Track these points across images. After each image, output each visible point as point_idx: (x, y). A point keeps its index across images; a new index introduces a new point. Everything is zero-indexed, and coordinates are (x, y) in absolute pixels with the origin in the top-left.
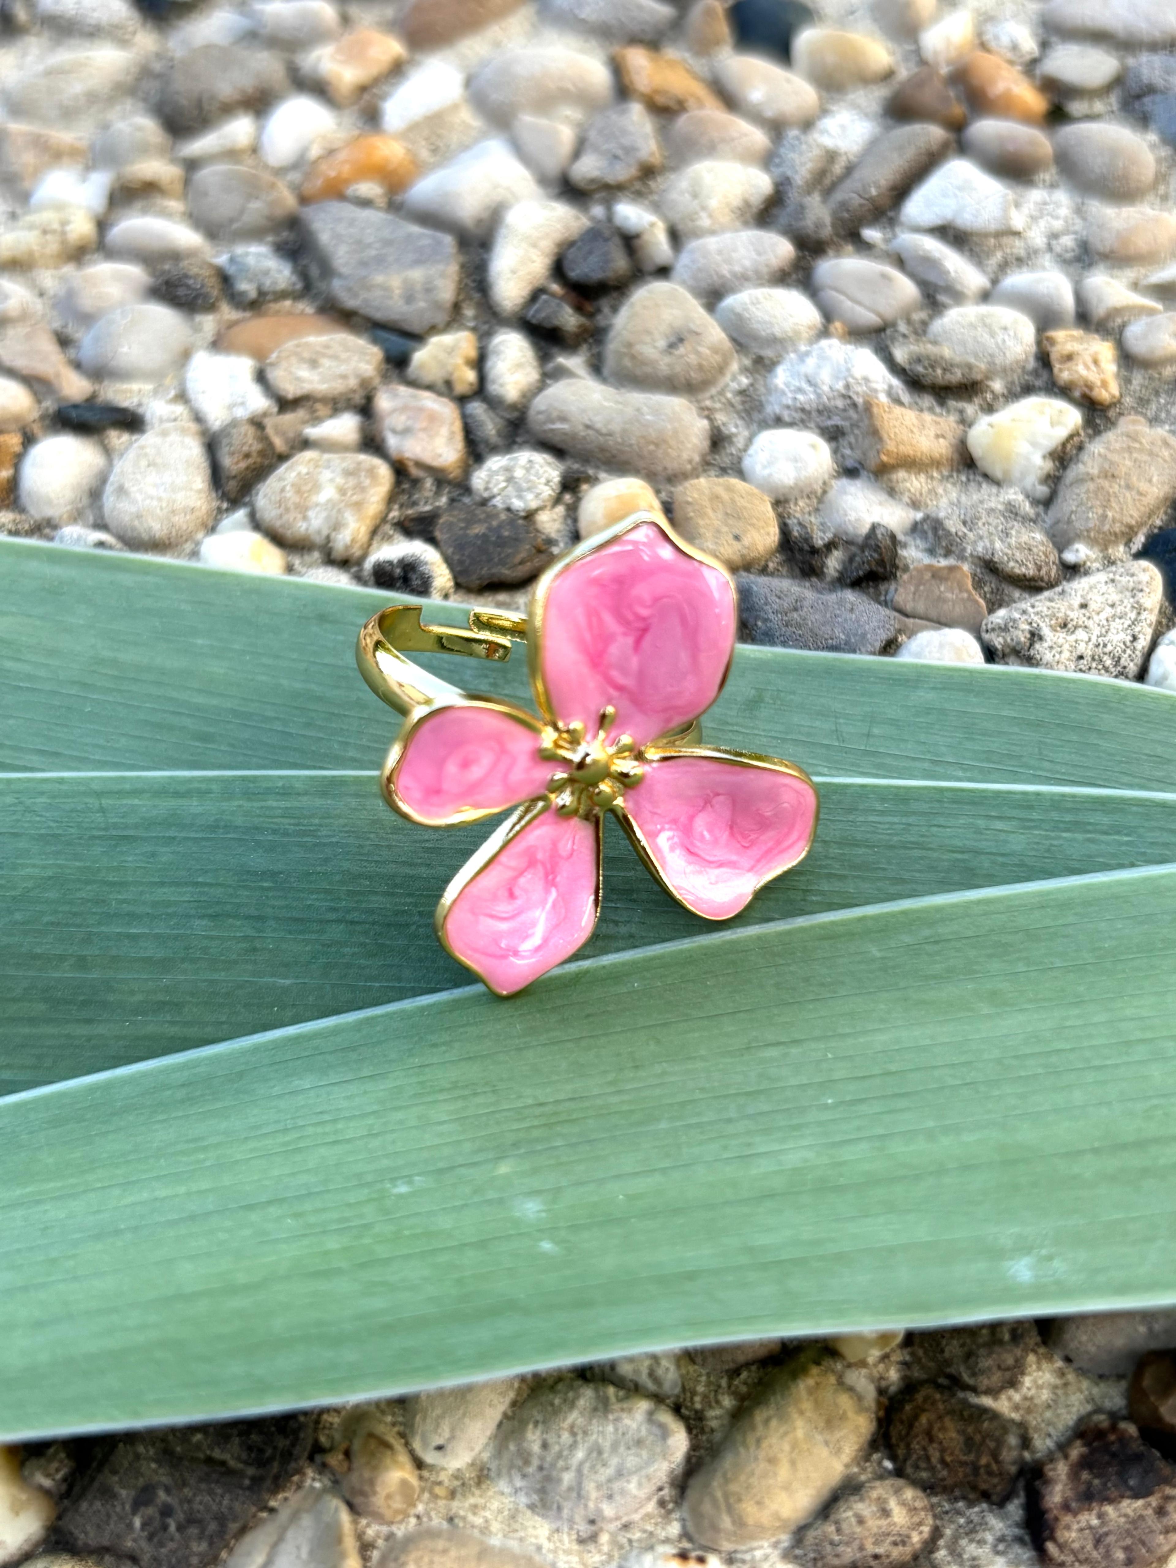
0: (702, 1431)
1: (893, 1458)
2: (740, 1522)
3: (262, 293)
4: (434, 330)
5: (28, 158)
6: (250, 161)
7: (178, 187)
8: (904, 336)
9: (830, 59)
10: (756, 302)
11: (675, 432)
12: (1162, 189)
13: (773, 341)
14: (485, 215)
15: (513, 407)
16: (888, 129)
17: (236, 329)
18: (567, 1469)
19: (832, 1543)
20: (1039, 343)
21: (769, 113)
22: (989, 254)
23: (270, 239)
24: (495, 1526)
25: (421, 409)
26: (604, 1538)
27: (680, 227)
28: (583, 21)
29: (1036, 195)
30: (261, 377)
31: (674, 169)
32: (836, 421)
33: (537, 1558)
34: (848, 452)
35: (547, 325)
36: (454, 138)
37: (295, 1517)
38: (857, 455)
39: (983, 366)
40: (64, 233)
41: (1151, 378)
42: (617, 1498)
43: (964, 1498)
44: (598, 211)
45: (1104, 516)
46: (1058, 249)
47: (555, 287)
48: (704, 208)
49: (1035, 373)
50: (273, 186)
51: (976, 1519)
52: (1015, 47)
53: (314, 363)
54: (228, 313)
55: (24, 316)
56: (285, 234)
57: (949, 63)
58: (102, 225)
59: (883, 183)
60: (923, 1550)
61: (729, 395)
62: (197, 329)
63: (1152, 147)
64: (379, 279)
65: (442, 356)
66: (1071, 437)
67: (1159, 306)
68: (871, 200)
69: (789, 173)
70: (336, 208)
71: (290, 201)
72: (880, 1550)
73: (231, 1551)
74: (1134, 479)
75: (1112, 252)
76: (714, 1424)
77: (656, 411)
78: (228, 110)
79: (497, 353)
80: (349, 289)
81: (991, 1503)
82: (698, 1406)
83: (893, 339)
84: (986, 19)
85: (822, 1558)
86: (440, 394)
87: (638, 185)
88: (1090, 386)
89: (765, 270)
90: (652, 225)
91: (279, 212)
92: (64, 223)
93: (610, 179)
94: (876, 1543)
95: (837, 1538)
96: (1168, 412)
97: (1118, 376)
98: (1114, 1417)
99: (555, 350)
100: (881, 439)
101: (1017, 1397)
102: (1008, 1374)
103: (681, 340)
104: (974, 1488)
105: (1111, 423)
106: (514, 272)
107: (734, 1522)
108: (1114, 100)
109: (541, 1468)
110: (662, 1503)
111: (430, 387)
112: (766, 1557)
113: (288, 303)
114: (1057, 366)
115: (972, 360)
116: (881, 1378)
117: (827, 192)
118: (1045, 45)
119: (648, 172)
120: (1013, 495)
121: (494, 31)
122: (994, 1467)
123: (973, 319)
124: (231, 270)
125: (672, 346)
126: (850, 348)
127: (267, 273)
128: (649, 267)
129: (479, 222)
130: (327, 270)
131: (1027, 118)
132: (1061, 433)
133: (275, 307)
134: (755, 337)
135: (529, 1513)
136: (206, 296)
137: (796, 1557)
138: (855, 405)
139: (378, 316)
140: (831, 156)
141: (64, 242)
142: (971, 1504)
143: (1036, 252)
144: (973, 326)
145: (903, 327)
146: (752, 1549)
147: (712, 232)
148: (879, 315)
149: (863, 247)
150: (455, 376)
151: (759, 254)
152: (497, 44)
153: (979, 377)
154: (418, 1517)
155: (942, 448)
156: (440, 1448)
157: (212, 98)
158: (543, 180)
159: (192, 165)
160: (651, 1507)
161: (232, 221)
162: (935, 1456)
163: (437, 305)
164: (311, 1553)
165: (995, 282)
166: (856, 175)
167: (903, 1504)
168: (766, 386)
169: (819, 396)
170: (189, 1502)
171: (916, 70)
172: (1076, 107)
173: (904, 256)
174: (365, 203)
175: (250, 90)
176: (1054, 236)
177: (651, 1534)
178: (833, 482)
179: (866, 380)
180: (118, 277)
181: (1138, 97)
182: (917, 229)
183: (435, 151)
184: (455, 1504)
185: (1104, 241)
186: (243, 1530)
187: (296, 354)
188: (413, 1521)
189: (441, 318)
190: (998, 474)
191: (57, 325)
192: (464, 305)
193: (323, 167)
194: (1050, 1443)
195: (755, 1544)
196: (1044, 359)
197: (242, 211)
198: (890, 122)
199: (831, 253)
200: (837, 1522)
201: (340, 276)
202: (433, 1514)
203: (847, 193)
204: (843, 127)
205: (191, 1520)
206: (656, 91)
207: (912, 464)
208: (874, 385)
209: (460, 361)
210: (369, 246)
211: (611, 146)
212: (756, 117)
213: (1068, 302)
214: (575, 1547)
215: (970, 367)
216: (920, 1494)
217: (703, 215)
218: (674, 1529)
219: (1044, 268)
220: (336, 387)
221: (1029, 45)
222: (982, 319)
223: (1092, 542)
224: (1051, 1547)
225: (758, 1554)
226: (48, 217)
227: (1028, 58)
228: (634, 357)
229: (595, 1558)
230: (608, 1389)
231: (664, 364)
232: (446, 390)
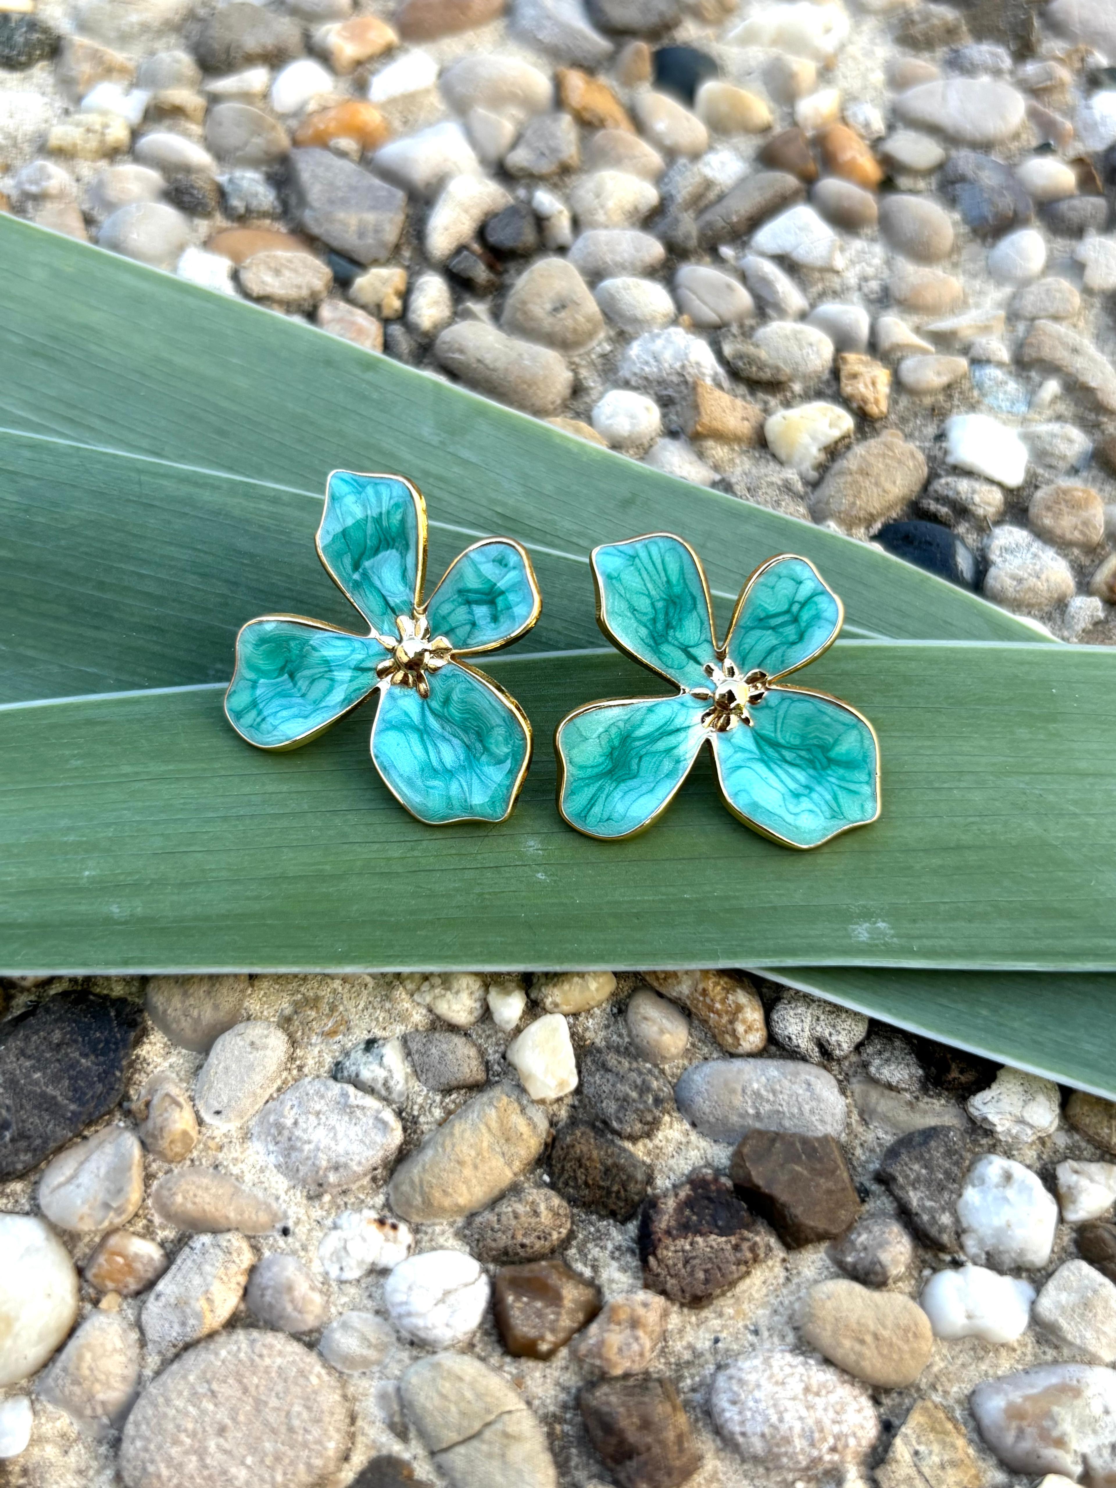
0: (415, 1132)
1: (550, 1175)
2: (428, 1203)
3: (248, 210)
4: (376, 262)
5: (85, 68)
6: (261, 104)
7: (200, 115)
8: (734, 336)
9: (724, 108)
10: (627, 288)
11: (546, 377)
12: (955, 257)
13: (635, 321)
14: (434, 181)
15: (426, 334)
16: (757, 171)
17: (224, 235)
18: (309, 1142)
19: (492, 1229)
20: (835, 360)
21: (668, 142)
22: (813, 284)
23: (264, 169)
24: (248, 1177)
25: (353, 323)
26: (327, 1198)
27: (582, 218)
28: (540, 41)
29: (857, 244)
30: (235, 276)
31: (587, 172)
32: (670, 392)
33: (275, 1205)
34: (674, 418)
35: (464, 275)
36: (422, 116)
37: (100, 1144)
38: (681, 421)
39: (788, 370)
40: (103, 134)
41: (914, 403)
42: (341, 1170)
43: (597, 1213)
44: (522, 193)
45: (854, 504)
46: (866, 290)
47: (476, 247)
48: (602, 207)
49: (828, 383)
50: (273, 128)
51: (603, 1230)
52: (867, 125)
53: (277, 272)
54: (220, 221)
55: (61, 195)
56: (276, 167)
57: (815, 128)
58: (135, 134)
59: (742, 212)
60: (559, 1246)
61: (593, 356)
62: (195, 230)
63: (955, 224)
64: (341, 215)
65: (378, 284)
66: (843, 438)
67: (931, 348)
68: (732, 225)
69: (674, 192)
70: (319, 155)
71: (284, 141)
72: (526, 1241)
73: (49, 1163)
74: (883, 479)
75: (905, 300)
76: (425, 1128)
77: (533, 359)
78: (251, 60)
79: (422, 290)
80: (316, 220)
81: (616, 1220)
82: (416, 1113)
83: (725, 337)
84: (849, 98)
85: (484, 1239)
86: (371, 313)
87: (556, 179)
88: (865, 401)
89: (639, 264)
90: (561, 212)
91: (274, 149)
92: (106, 126)
93: (536, 171)
94: (525, 1235)
95: (497, 1226)
96: (921, 431)
97: (889, 397)
98: (718, 1172)
99: (467, 296)
100: (699, 413)
101: (650, 1145)
102: (646, 1128)
103: (564, 307)
104: (605, 1206)
105: (876, 432)
106: (446, 229)
107: (424, 1202)
108: (934, 181)
109: (290, 1139)
110: (374, 1179)
111: (363, 307)
112: (443, 1233)
113: (268, 222)
114: (844, 381)
115: (782, 365)
116: (554, 1115)
117: (700, 212)
118: (891, 128)
119: (565, 170)
120: (791, 475)
121: (469, 36)
122: (622, 1192)
123: (788, 332)
124: (228, 188)
125: (556, 310)
126: (691, 337)
127: (256, 195)
128: (553, 245)
129: (428, 185)
130: (302, 201)
131: (864, 184)
132: (836, 433)
133: (256, 222)
134: (622, 316)
135: (275, 1171)
136: (204, 205)
137: (465, 1236)
138: (686, 382)
139: (335, 244)
140: (709, 184)
141: (102, 142)
142: (601, 1218)
143: (848, 289)
144: (787, 338)
145: (735, 329)
146: (434, 1224)
147: (606, 227)
148: (720, 317)
149: (718, 260)
150: (385, 302)
151: (637, 250)
152: (470, 47)
153: (783, 378)
154: (192, 1161)
155: (745, 428)
156: (218, 1113)
157: (239, 47)
158: (484, 161)
159: (214, 99)
160: (366, 1181)
161: (237, 149)
162: (581, 1178)
163: (382, 244)
164: (108, 1173)
165: (813, 306)
166: (725, 203)
167: (550, 1209)
168: (623, 354)
169: (660, 370)
170: (23, 1121)
171: (788, 128)
172: (903, 182)
173: (747, 273)
174: (342, 154)
175: (270, 47)
176: (865, 279)
177: (363, 1201)
178: (658, 439)
179: (698, 364)
180: (138, 178)
181: (953, 183)
182: (762, 254)
183: (405, 123)
184: (220, 1156)
185: (900, 290)
186: (60, 1149)
187: (266, 263)
188: (188, 1162)
189: (383, 255)
190: (782, 454)
191: (86, 207)
192: (404, 248)
193: (315, 119)
194: (668, 1184)
195: (437, 1221)
196: (836, 373)
197: (246, 144)
198: (760, 166)
199: (693, 260)
200: (499, 1215)
201: (311, 208)
202: (204, 1161)
203: (714, 216)
204: (723, 164)
205: (22, 1135)
206: (585, 109)
207: (720, 436)
208: (704, 370)
209: (390, 291)
210: (339, 188)
211: (541, 145)
212: (658, 143)
213: (863, 331)
214: (305, 1201)
215: (778, 369)
216: (565, 1204)
217: (601, 212)
218: (380, 1200)
219: (852, 303)
220: (292, 293)
221: (878, 125)
222: (795, 333)
223: (841, 522)
224: (652, 1260)
225: (438, 1229)
226: (94, 120)
227: (876, 136)
228: (525, 313)
229: (317, 1213)
230: (351, 1089)
231: (548, 323)
232: (376, 310)
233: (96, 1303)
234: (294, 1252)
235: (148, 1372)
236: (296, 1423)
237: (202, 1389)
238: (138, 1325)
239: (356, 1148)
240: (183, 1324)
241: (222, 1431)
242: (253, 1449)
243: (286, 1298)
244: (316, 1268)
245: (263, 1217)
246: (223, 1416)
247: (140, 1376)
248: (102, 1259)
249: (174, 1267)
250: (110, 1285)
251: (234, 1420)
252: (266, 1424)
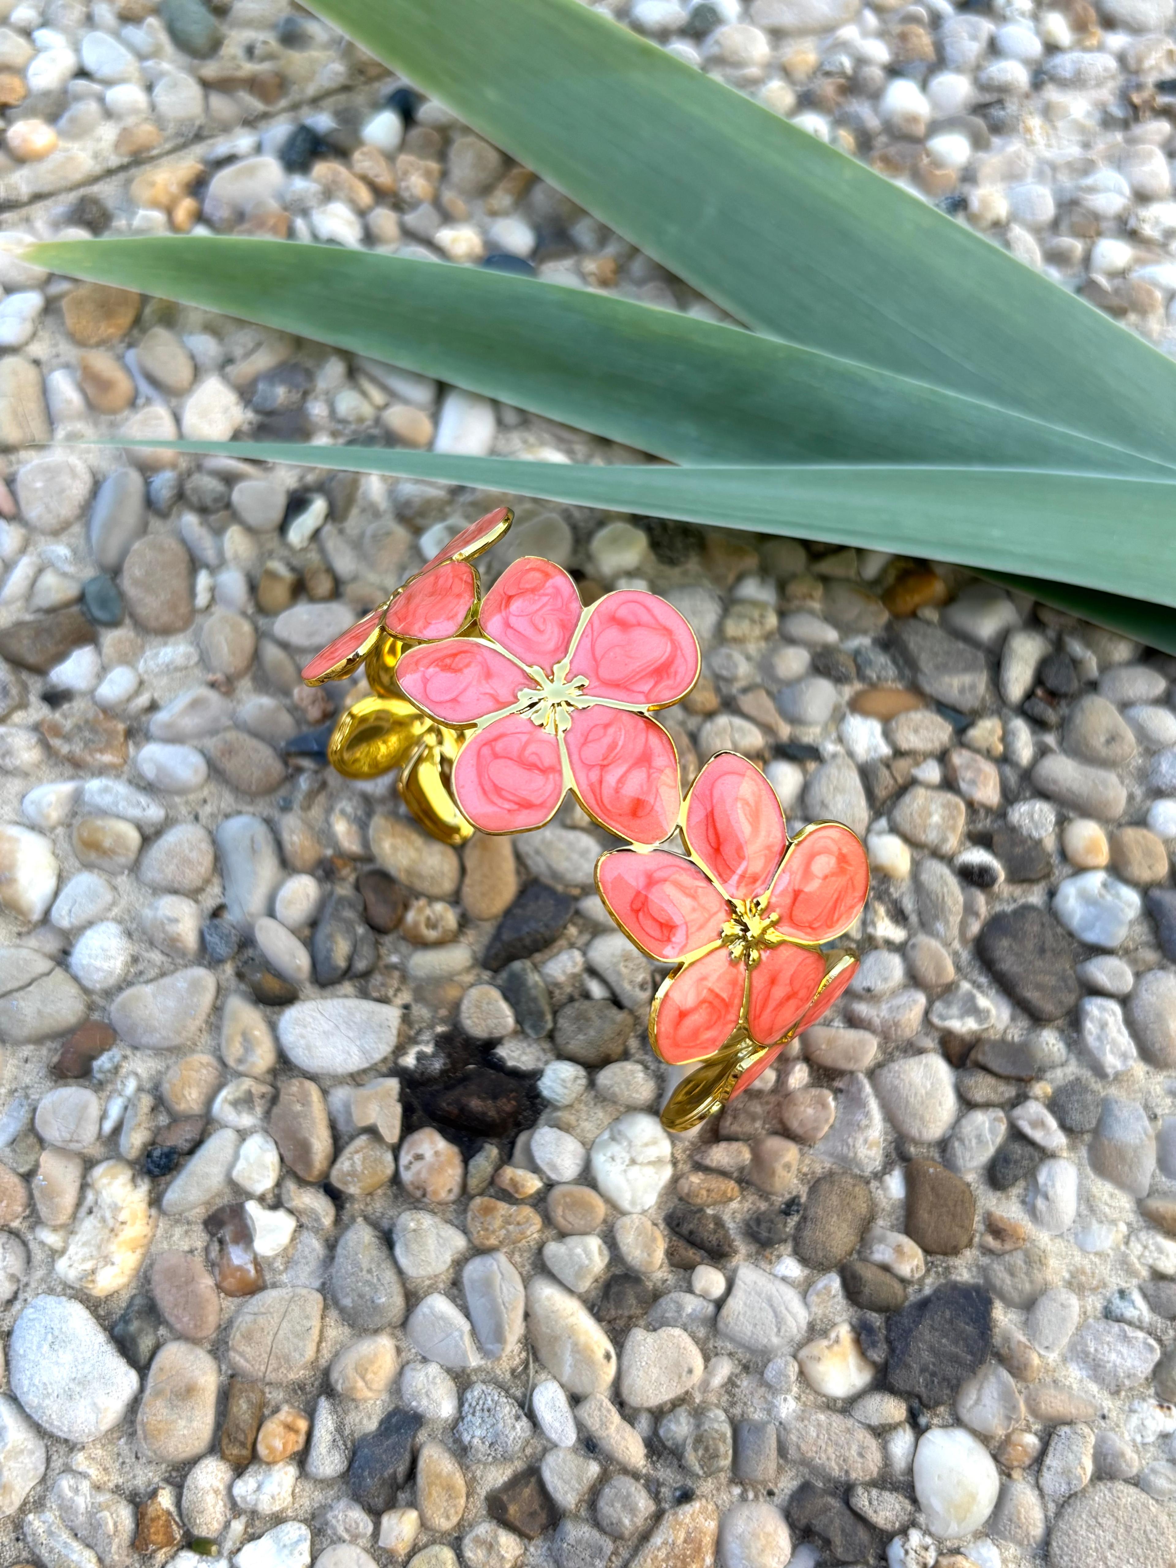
3: (879, 678)
4: (980, 715)
7: (821, 595)
10: (1149, 718)
11: (1115, 798)
13: (1158, 742)
15: (1026, 771)
17: (865, 698)
18: (1108, 1362)
23: (872, 634)
24: (1075, 1386)
25: (979, 769)
26: (1123, 1394)
30: (887, 734)
33: (1092, 1401)
35: (1035, 714)
37: (986, 1377)
40: (761, 623)
47: (1038, 690)
53: (916, 731)
54: (857, 685)
56: (882, 634)
58: (782, 622)
61: (1131, 770)
62: (842, 695)
64: (946, 678)
65: (985, 734)
70: (914, 624)
71: (886, 615)
77: (1103, 784)
79: (1014, 734)
80: (929, 683)
86: (986, 757)
89: (1151, 696)
90: (1091, 660)
92: (762, 616)
99: (1042, 731)
103: (1113, 739)
106: (1018, 680)
109: (1094, 1360)
111: (977, 751)
113: (891, 684)
124: (860, 659)
125: (1108, 742)
127: (883, 667)
128: (1090, 684)
129: (993, 642)
130: (913, 666)
133: (887, 685)
134: (1151, 740)
135: (1089, 1380)
136: (848, 675)
139: (945, 699)
147: (1121, 666)
150: (993, 747)
151: (1149, 686)
154: (1040, 1380)
159: (824, 580)
160: (1142, 1380)
161: (853, 622)
163: (979, 702)
164: (1000, 1396)
168: (1156, 768)
170: (944, 1371)
174: (930, 623)
177: (1144, 1393)
180: (796, 657)
184: (1056, 1375)
187: (906, 724)
189: (978, 705)
191: (767, 685)
197: (858, 617)
201: (925, 675)
202: (1047, 1379)
205: (944, 1379)
209: (995, 737)
210: (937, 654)
214: (1110, 1397)
218: (1156, 1393)
220: (928, 746)
226: (750, 610)
228: (1087, 745)
229: (1119, 1403)
230: (1126, 1327)
231: (1104, 752)
232: (988, 754)
233: (1009, 1476)
234: (1112, 1429)
235: (1051, 1514)
236: (1151, 1536)
237: (1092, 1522)
238: (1038, 1487)
239: (1137, 1363)
240: (1069, 1484)
241: (1111, 1546)
242: (1132, 1555)
243: (1121, 1461)
244: (1127, 1437)
245: (1091, 1411)
246: (1109, 1537)
247: (1046, 1517)
248: (1010, 1449)
249: (1051, 1449)
250: (1015, 1463)
251: (1116, 1539)
252: (1134, 1539)
